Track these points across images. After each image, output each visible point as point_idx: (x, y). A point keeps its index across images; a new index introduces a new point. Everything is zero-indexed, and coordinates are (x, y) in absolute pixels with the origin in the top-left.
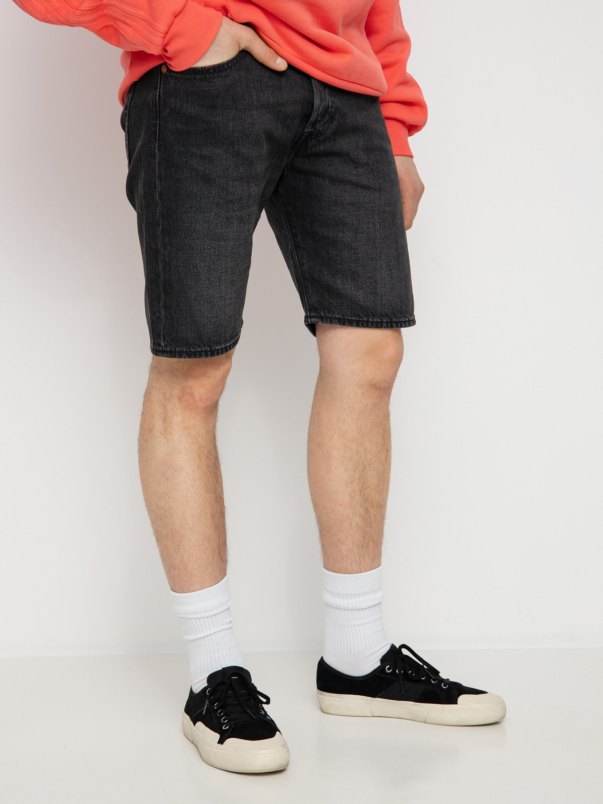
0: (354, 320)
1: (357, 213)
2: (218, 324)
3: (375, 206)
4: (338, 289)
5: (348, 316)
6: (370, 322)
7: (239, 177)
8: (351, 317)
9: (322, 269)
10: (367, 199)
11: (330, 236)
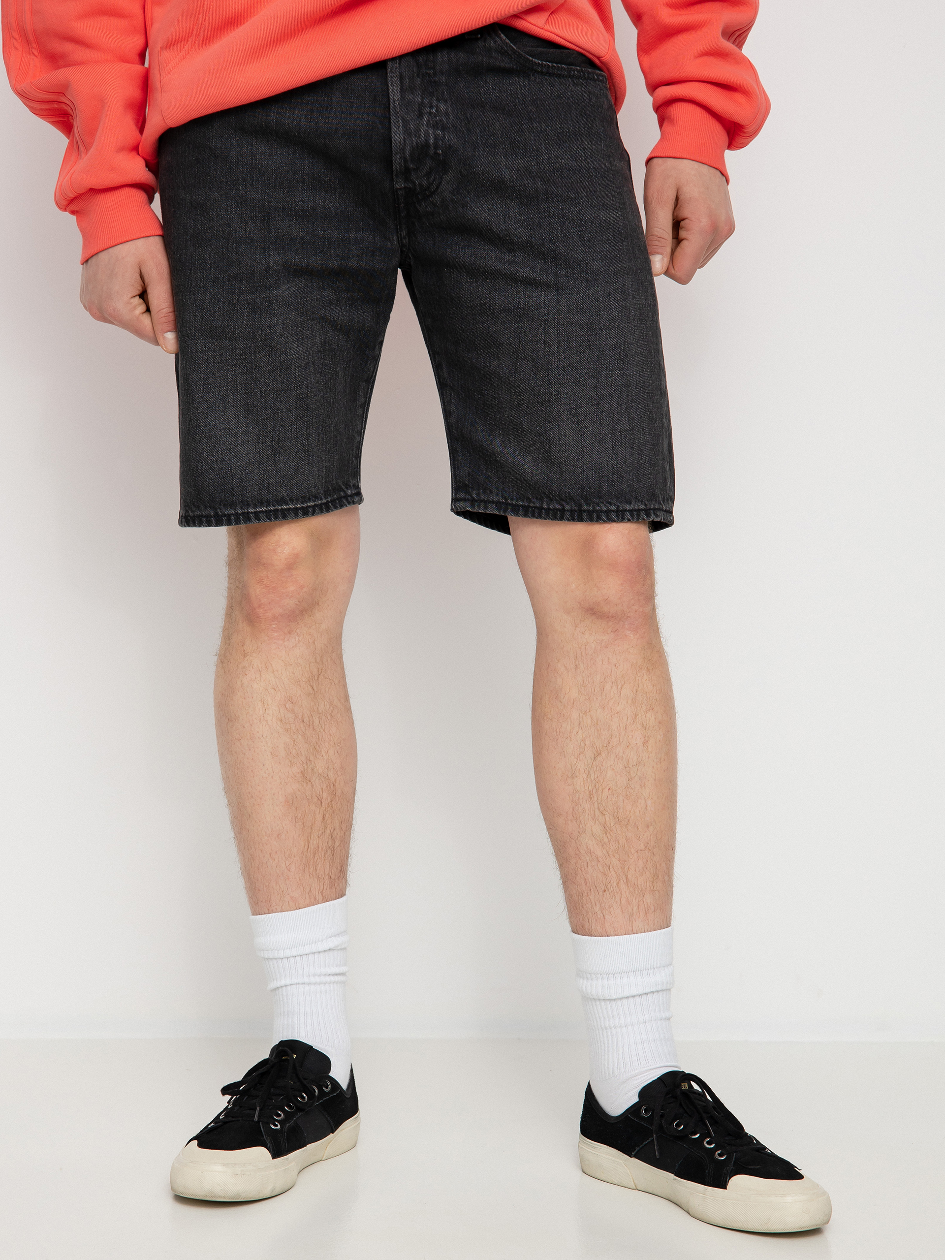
0: (521, 505)
1: (517, 325)
2: (226, 472)
3: (548, 313)
4: (495, 454)
5: (512, 499)
6: (544, 509)
7: (246, 237)
8: (517, 501)
9: (476, 421)
10: (533, 302)
11: (481, 365)
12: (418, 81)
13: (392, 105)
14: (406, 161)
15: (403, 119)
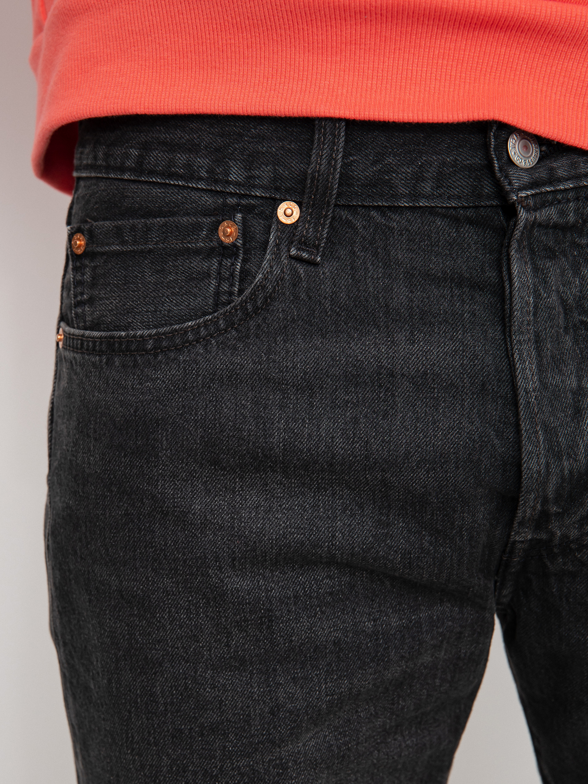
12: (568, 341)
13: (522, 401)
14: (545, 501)
15: (546, 428)
